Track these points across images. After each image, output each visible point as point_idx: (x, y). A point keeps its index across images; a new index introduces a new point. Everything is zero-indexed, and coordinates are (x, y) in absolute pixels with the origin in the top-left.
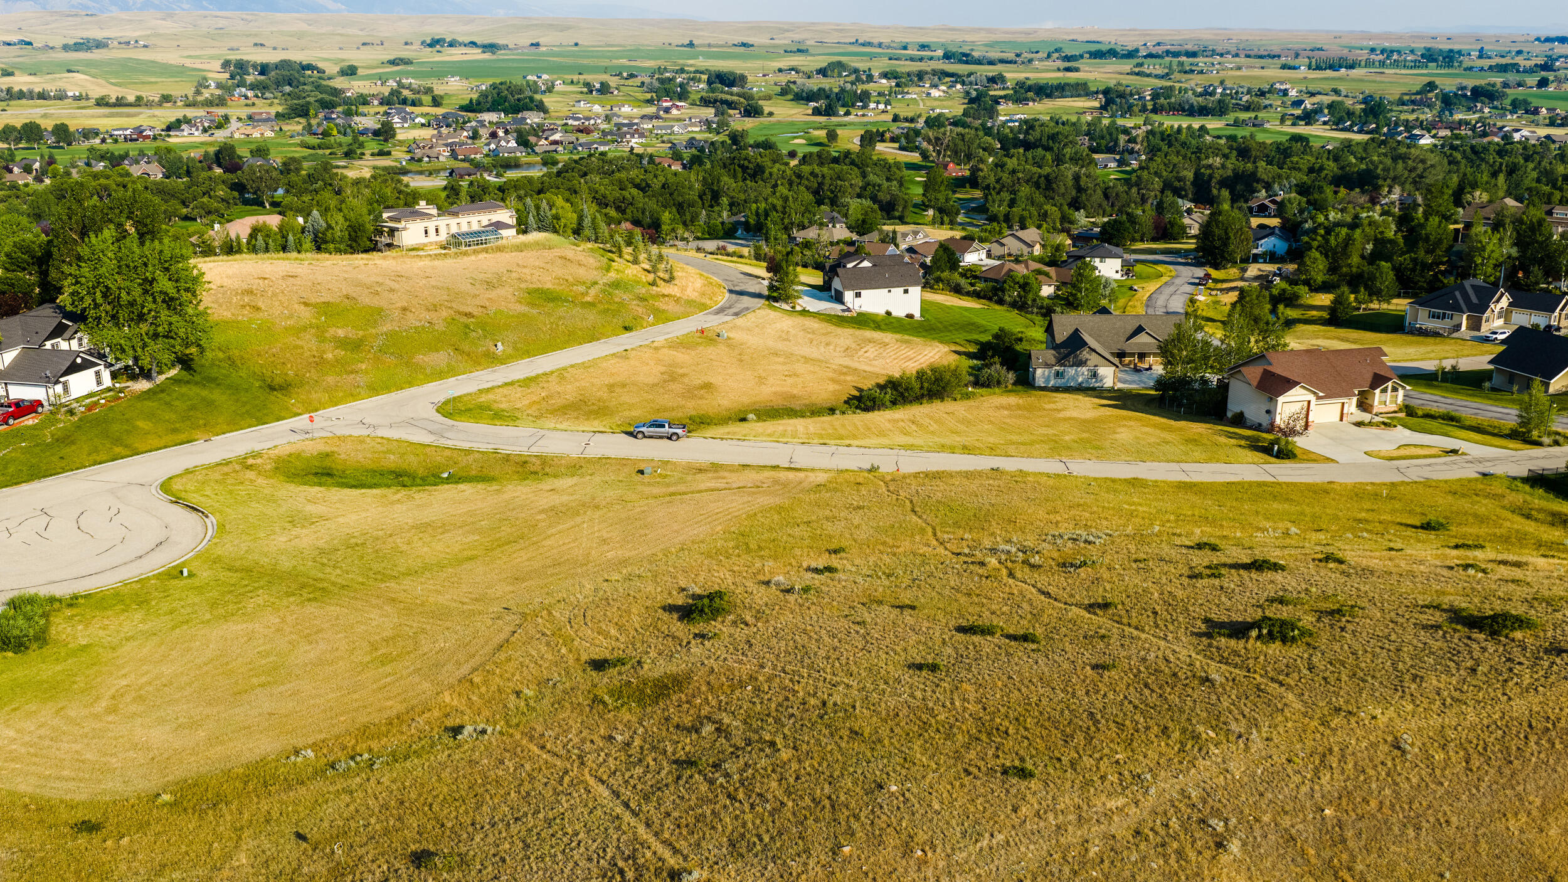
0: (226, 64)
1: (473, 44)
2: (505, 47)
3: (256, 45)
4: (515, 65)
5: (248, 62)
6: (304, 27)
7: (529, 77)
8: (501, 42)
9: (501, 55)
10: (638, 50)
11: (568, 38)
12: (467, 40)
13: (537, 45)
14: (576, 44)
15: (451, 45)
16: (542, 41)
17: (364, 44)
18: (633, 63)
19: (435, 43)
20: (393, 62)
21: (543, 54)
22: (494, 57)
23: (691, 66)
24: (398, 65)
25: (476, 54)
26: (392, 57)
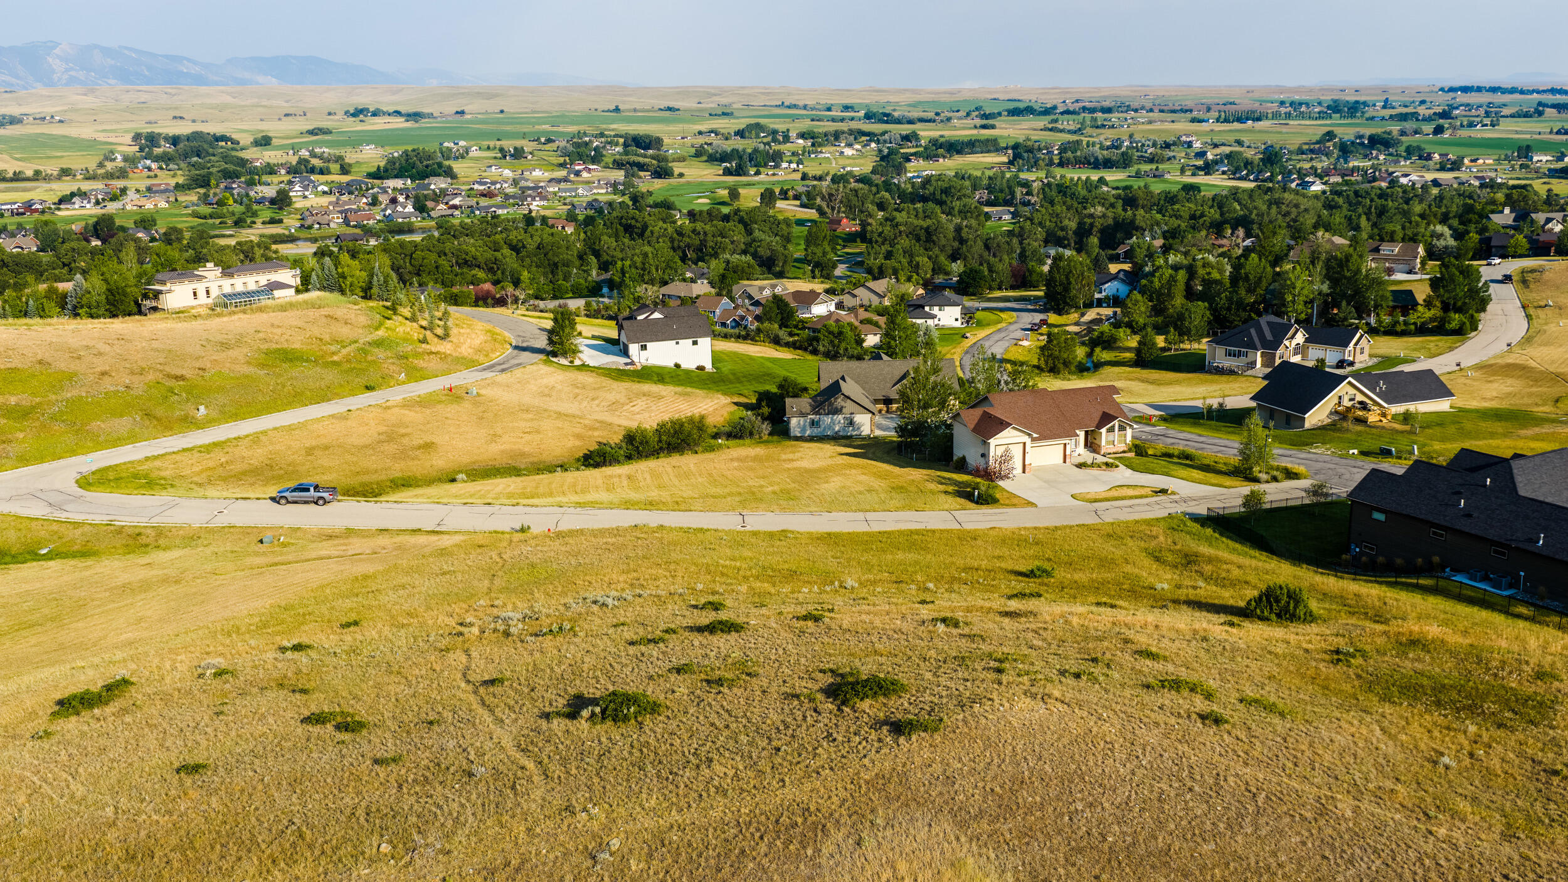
0: (137, 137)
1: (398, 113)
2: (430, 116)
3: (175, 118)
4: (435, 132)
5: (159, 134)
6: (229, 99)
7: (446, 144)
8: (426, 110)
9: (424, 123)
10: (563, 116)
11: (493, 106)
12: (391, 109)
13: (462, 113)
14: (502, 112)
15: (374, 114)
16: (466, 109)
17: (286, 115)
18: (555, 129)
19: (358, 112)
20: (312, 132)
21: (468, 122)
22: (417, 125)
23: (613, 130)
24: (317, 134)
25: (399, 123)
26: (311, 128)
